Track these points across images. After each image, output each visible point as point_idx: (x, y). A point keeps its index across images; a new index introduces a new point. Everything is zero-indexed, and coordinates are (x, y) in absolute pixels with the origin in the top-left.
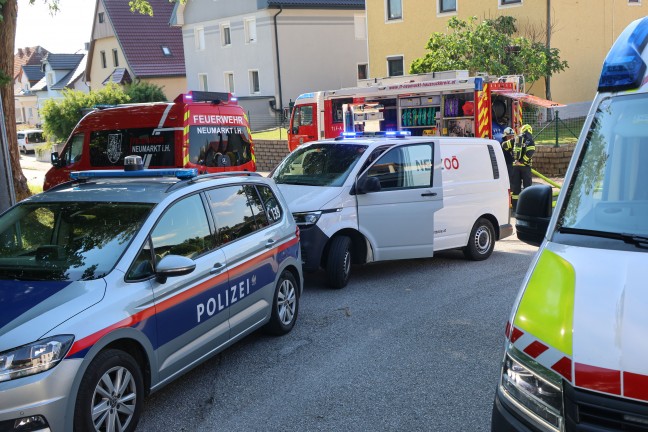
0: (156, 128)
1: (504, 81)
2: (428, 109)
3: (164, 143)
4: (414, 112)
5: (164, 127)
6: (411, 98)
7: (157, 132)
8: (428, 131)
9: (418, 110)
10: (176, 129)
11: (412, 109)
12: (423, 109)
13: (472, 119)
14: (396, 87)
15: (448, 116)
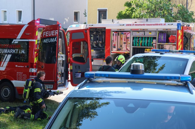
0: (16, 39)
1: (189, 25)
2: (148, 38)
3: (20, 49)
4: (140, 39)
5: (20, 39)
6: (139, 31)
7: (16, 41)
8: (147, 50)
9: (142, 38)
10: (30, 40)
11: (139, 38)
12: (145, 38)
13: (175, 45)
14: (131, 25)
15: (160, 42)
